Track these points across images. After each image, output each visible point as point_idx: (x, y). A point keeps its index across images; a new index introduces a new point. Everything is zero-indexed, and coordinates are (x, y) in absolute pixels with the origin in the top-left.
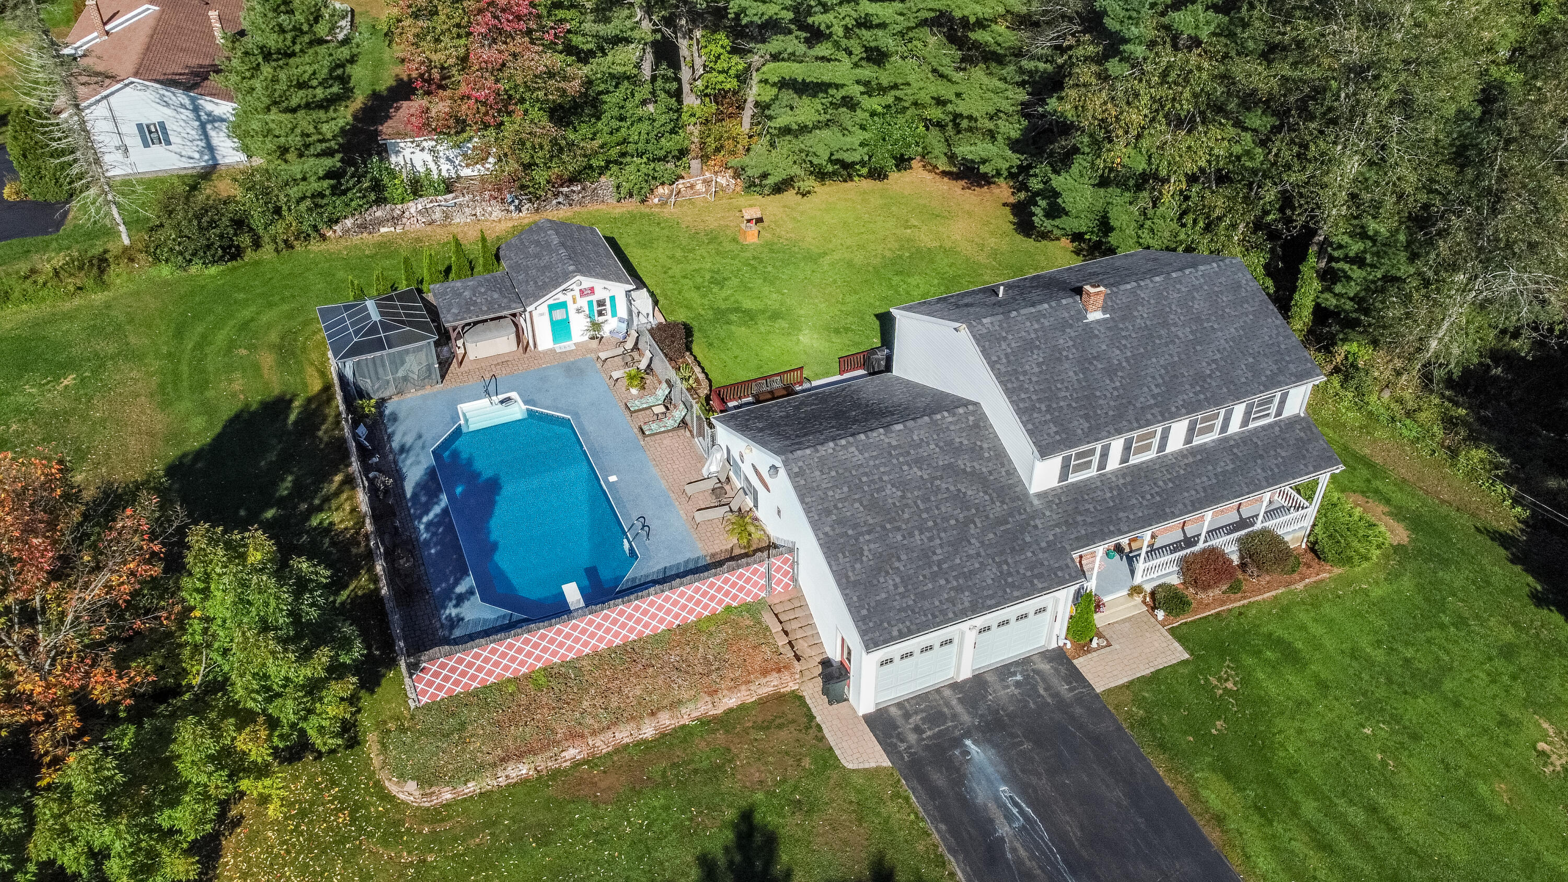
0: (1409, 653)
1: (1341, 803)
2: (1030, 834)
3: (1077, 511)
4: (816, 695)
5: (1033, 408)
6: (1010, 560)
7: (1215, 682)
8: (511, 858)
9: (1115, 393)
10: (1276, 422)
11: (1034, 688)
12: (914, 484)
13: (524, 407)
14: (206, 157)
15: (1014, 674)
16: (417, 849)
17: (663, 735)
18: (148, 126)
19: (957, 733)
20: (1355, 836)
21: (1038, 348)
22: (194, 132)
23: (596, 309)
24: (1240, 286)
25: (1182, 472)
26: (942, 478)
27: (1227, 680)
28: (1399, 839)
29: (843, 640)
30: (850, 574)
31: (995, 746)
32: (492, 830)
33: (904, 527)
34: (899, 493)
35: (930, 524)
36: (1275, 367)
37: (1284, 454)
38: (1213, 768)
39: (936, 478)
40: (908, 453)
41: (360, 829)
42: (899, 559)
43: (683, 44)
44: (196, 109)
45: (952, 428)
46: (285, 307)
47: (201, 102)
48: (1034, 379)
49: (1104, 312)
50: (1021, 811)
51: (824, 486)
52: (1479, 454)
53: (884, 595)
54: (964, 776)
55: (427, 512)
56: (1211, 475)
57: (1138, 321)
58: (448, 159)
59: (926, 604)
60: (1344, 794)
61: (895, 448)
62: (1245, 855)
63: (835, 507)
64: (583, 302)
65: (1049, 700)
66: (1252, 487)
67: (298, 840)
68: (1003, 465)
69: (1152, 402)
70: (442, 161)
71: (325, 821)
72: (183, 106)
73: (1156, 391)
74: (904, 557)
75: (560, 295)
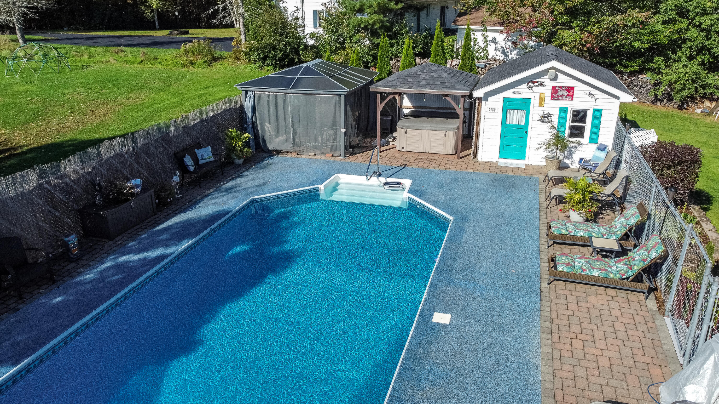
13: (406, 195)
23: (569, 123)
64: (553, 107)
75: (523, 88)
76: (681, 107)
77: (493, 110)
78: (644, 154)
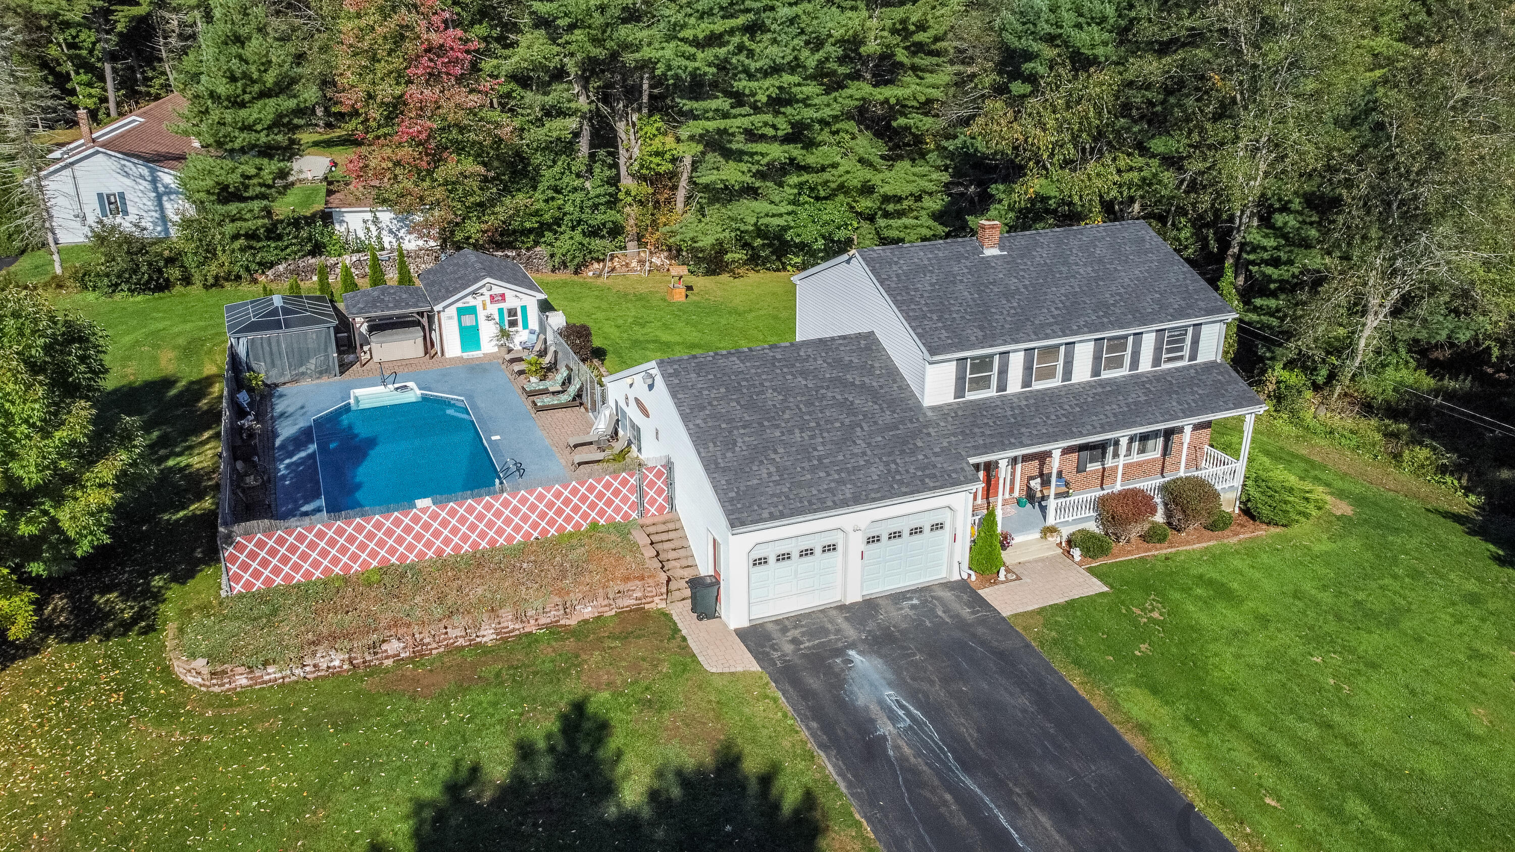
0: (1361, 596)
1: (1290, 720)
2: (916, 734)
3: (974, 424)
4: (685, 613)
5: (924, 317)
6: (898, 461)
7: (1137, 611)
8: (301, 742)
9: (1013, 311)
10: (1191, 366)
11: (932, 610)
12: (797, 391)
13: (419, 392)
14: (159, 229)
15: (911, 599)
16: (193, 729)
17: (505, 640)
18: (108, 196)
19: (840, 645)
20: (1307, 748)
21: (932, 272)
22: (149, 203)
23: (506, 319)
24: (1144, 240)
25: (1090, 399)
26: (828, 387)
27: (1153, 610)
28: (1361, 753)
29: (714, 540)
30: (720, 461)
31: (881, 656)
32: (286, 716)
33: (783, 425)
34: (781, 397)
35: (813, 424)
36: (1183, 303)
37: (1200, 392)
38: (1135, 683)
39: (822, 387)
40: (793, 366)
41: (134, 710)
42: (775, 452)
43: (621, 126)
44: (154, 181)
45: (842, 348)
46: (202, 323)
47: (159, 174)
48: (926, 295)
49: (1002, 248)
50: (909, 714)
51: (699, 386)
52: (1422, 453)
53: (756, 482)
54: (845, 680)
55: (291, 457)
56: (1122, 403)
57: (1038, 259)
58: (391, 231)
59: (803, 493)
60: (1292, 711)
61: (779, 361)
62: (1175, 761)
63: (710, 404)
64: (493, 309)
65: (948, 620)
66: (1167, 417)
67: (57, 715)
68: (895, 381)
69: (1052, 320)
70: (384, 233)
71: (94, 699)
72: (142, 177)
73: (1056, 312)
74: (781, 450)
75: (469, 299)
76: (576, 273)
77: (450, 318)
78: (560, 334)
